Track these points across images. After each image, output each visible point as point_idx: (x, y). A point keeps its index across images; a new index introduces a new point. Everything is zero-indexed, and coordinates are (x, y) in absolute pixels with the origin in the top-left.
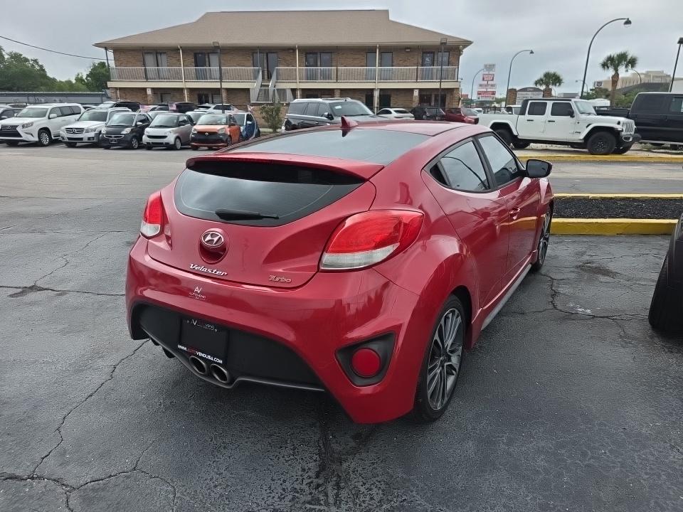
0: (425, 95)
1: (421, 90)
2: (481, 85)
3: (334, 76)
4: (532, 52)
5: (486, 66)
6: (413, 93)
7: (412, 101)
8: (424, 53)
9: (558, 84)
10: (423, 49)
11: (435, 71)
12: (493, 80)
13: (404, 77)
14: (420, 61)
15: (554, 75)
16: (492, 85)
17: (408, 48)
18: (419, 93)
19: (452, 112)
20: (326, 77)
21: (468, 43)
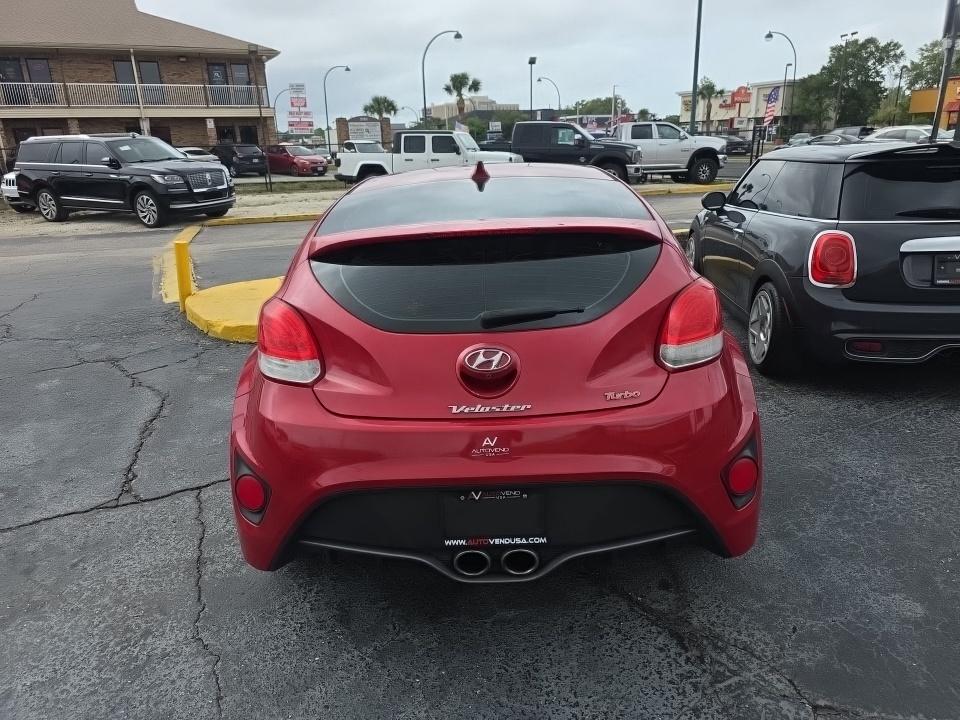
0: (225, 127)
1: (217, 120)
2: (291, 113)
3: (61, 96)
4: (348, 69)
5: (292, 86)
6: (206, 125)
7: (205, 136)
8: (208, 64)
9: (393, 112)
10: (206, 59)
11: (232, 91)
12: (305, 106)
13: (187, 100)
14: (206, 76)
15: (385, 100)
16: (306, 113)
17: (182, 57)
18: (215, 123)
19: (272, 152)
20: (46, 99)
21: (272, 54)
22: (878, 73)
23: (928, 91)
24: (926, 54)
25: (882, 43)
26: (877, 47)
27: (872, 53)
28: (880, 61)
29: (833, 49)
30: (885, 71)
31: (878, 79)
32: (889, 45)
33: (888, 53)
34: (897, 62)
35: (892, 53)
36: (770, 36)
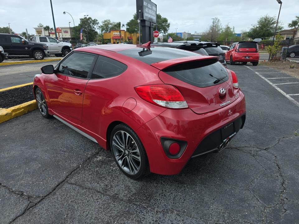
22: (94, 28)
23: (106, 33)
24: (104, 23)
25: (93, 19)
26: (92, 20)
27: (91, 22)
28: (93, 24)
29: (80, 19)
30: (95, 27)
31: (94, 29)
32: (95, 20)
33: (95, 22)
34: (98, 25)
35: (96, 22)
36: (64, 13)
